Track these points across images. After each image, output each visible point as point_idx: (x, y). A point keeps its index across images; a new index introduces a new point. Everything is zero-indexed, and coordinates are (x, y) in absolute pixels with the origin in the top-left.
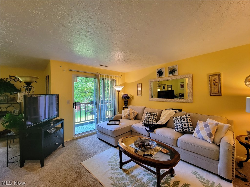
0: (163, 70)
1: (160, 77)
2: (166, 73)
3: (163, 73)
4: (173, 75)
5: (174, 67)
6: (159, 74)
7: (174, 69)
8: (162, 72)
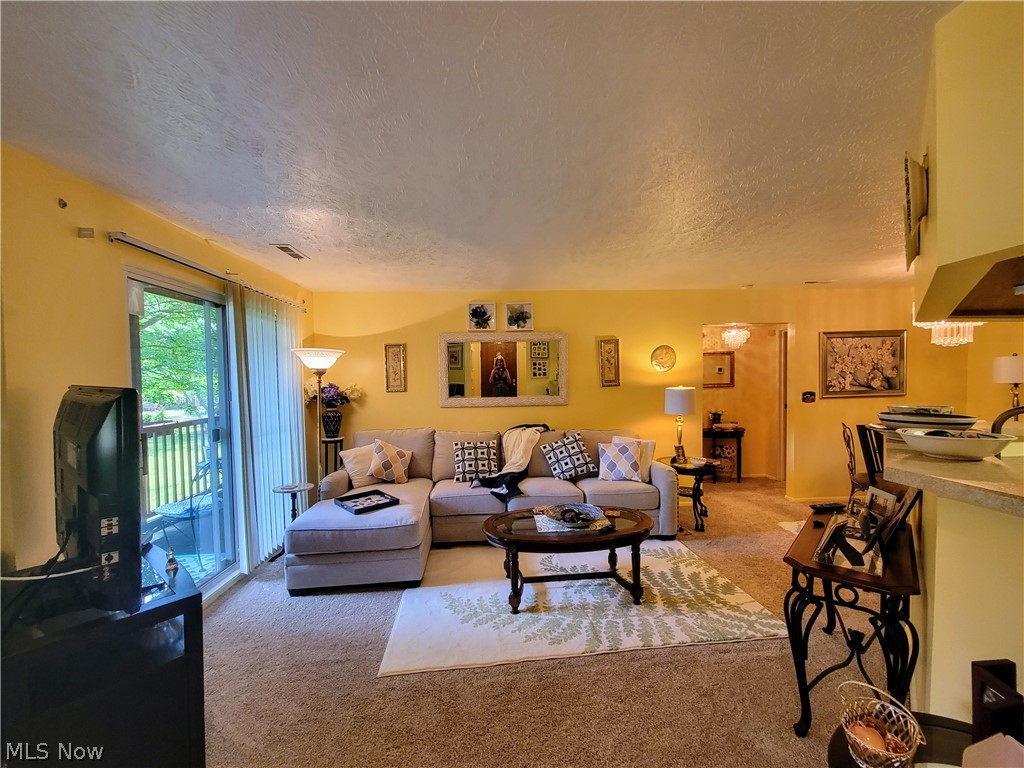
0: (491, 311)
1: (481, 329)
2: (498, 322)
3: (488, 319)
4: (520, 329)
5: (522, 306)
6: (475, 320)
7: (522, 313)
8: (485, 314)
